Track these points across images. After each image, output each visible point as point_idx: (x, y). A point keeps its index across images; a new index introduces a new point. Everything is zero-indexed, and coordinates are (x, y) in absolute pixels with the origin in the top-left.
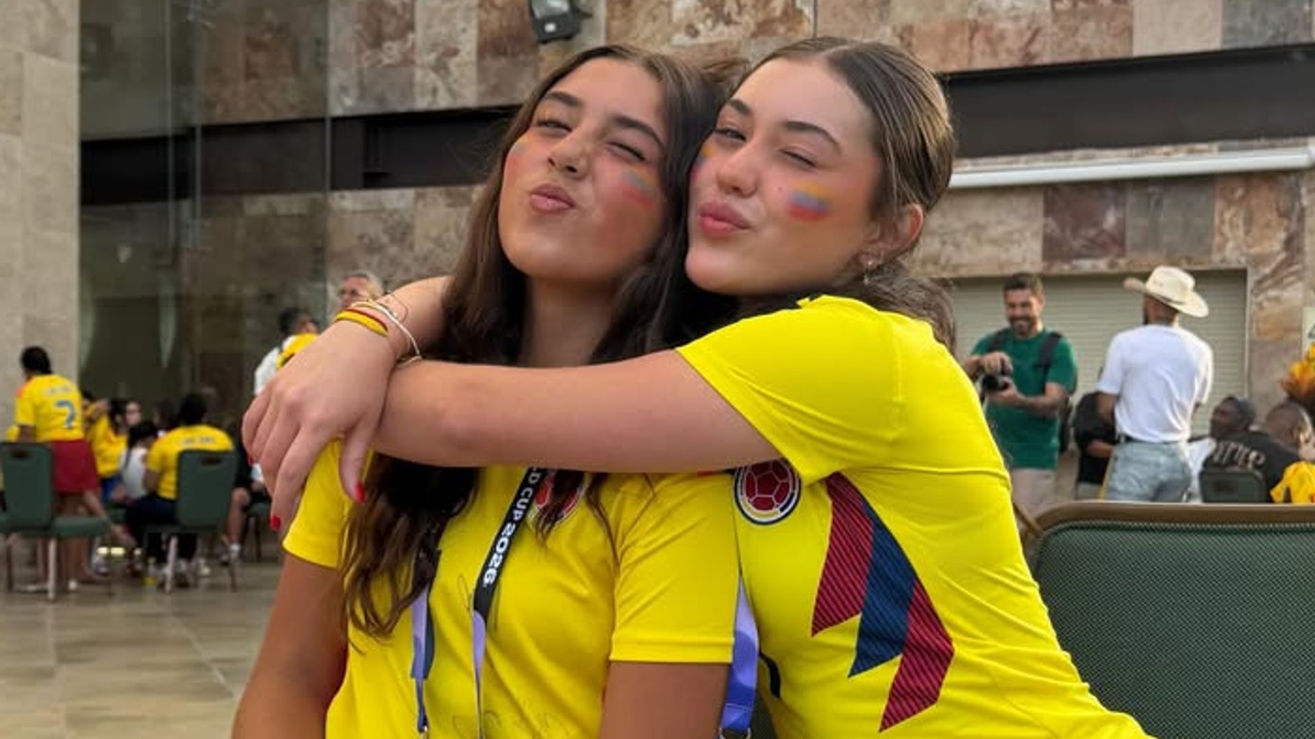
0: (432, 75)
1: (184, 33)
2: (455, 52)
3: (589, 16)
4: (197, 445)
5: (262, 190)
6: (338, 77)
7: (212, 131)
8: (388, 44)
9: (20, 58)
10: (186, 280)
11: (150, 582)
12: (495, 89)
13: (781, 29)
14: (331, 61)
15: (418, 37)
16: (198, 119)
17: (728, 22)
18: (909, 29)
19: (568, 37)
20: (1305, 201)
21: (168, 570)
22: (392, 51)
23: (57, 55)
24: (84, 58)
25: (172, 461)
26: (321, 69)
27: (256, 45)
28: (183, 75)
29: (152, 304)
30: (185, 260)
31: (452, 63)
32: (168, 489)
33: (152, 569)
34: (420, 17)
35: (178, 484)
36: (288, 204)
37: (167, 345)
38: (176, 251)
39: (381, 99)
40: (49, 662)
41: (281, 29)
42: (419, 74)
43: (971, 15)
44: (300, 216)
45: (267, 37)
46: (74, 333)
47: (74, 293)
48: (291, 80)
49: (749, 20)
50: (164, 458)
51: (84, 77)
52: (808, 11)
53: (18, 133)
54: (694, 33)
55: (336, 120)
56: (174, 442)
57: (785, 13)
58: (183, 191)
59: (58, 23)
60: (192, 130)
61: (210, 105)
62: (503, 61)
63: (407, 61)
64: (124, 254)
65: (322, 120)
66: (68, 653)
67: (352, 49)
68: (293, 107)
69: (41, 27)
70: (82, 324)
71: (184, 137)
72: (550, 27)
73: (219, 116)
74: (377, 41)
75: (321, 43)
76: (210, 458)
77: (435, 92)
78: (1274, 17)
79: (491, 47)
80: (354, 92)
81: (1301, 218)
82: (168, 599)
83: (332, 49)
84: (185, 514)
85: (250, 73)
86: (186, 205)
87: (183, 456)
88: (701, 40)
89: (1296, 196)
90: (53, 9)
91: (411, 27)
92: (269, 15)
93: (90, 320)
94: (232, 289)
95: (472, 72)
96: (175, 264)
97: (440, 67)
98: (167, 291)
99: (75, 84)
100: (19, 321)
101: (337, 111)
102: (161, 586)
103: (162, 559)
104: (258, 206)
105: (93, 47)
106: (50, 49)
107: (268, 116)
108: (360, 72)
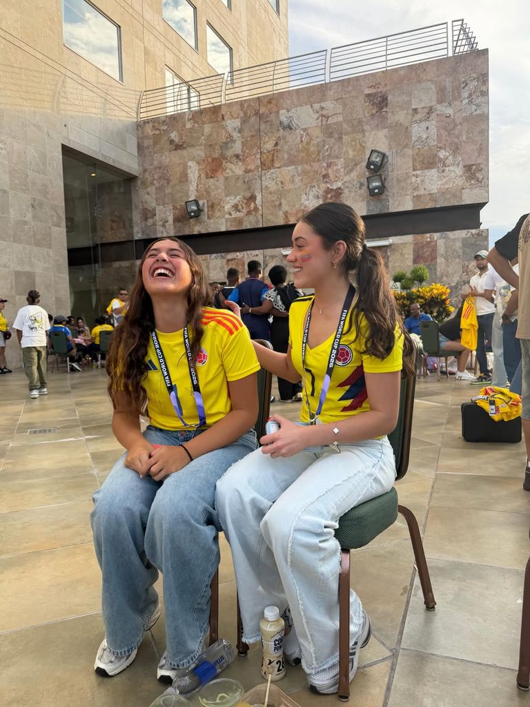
0: (161, 228)
1: (94, 219)
2: (167, 221)
3: (202, 211)
4: (104, 330)
5: (118, 261)
6: (136, 229)
7: (102, 245)
8: (149, 220)
9: (50, 228)
10: (98, 286)
11: (94, 366)
12: (179, 231)
13: (253, 213)
14: (134, 225)
15: (157, 218)
16: (99, 242)
17: (239, 212)
18: (287, 212)
19: (197, 217)
20: (389, 254)
21: (99, 363)
22: (150, 221)
23: (60, 227)
24: (67, 227)
25: (98, 334)
26: (131, 227)
27: (113, 221)
28: (94, 230)
29: (89, 292)
30: (97, 279)
31: (167, 224)
32: (97, 342)
33: (94, 363)
34: (157, 212)
35: (100, 341)
36: (125, 264)
37: (94, 303)
38: (95, 278)
39: (148, 235)
40: (69, 389)
41: (120, 217)
42: (158, 227)
43: (302, 208)
44: (128, 267)
45: (116, 219)
46: (69, 301)
47: (68, 291)
48: (123, 231)
49: (245, 211)
50: (95, 334)
51: (67, 232)
52: (260, 208)
53: (50, 248)
54: (231, 215)
55: (136, 241)
56: (98, 329)
57: (254, 209)
58: (96, 262)
59: (59, 217)
60: (97, 245)
61: (102, 238)
62: (180, 224)
63: (154, 224)
64: (81, 279)
65: (133, 241)
66: (74, 387)
67: (139, 221)
68: (124, 238)
69: (55, 219)
70: (71, 298)
71: (95, 247)
72: (192, 214)
73: (104, 241)
74: (146, 219)
75: (131, 220)
76: (108, 333)
77: (162, 232)
78: (379, 206)
79: (177, 220)
80: (141, 233)
81: (388, 258)
82: (99, 371)
83: (134, 222)
84: (102, 348)
85: (112, 229)
86: (97, 265)
87: (101, 332)
88: (233, 216)
89: (386, 253)
90: (57, 213)
91: (155, 215)
92: (116, 213)
93: (73, 297)
94: (111, 287)
95: (172, 227)
96: (95, 281)
97: (163, 226)
98: (93, 288)
99: (65, 234)
100: (54, 299)
101: (136, 238)
102: (97, 367)
103: (97, 361)
104: (117, 264)
105: (69, 224)
106: (58, 225)
107: (118, 240)
108: (142, 228)
